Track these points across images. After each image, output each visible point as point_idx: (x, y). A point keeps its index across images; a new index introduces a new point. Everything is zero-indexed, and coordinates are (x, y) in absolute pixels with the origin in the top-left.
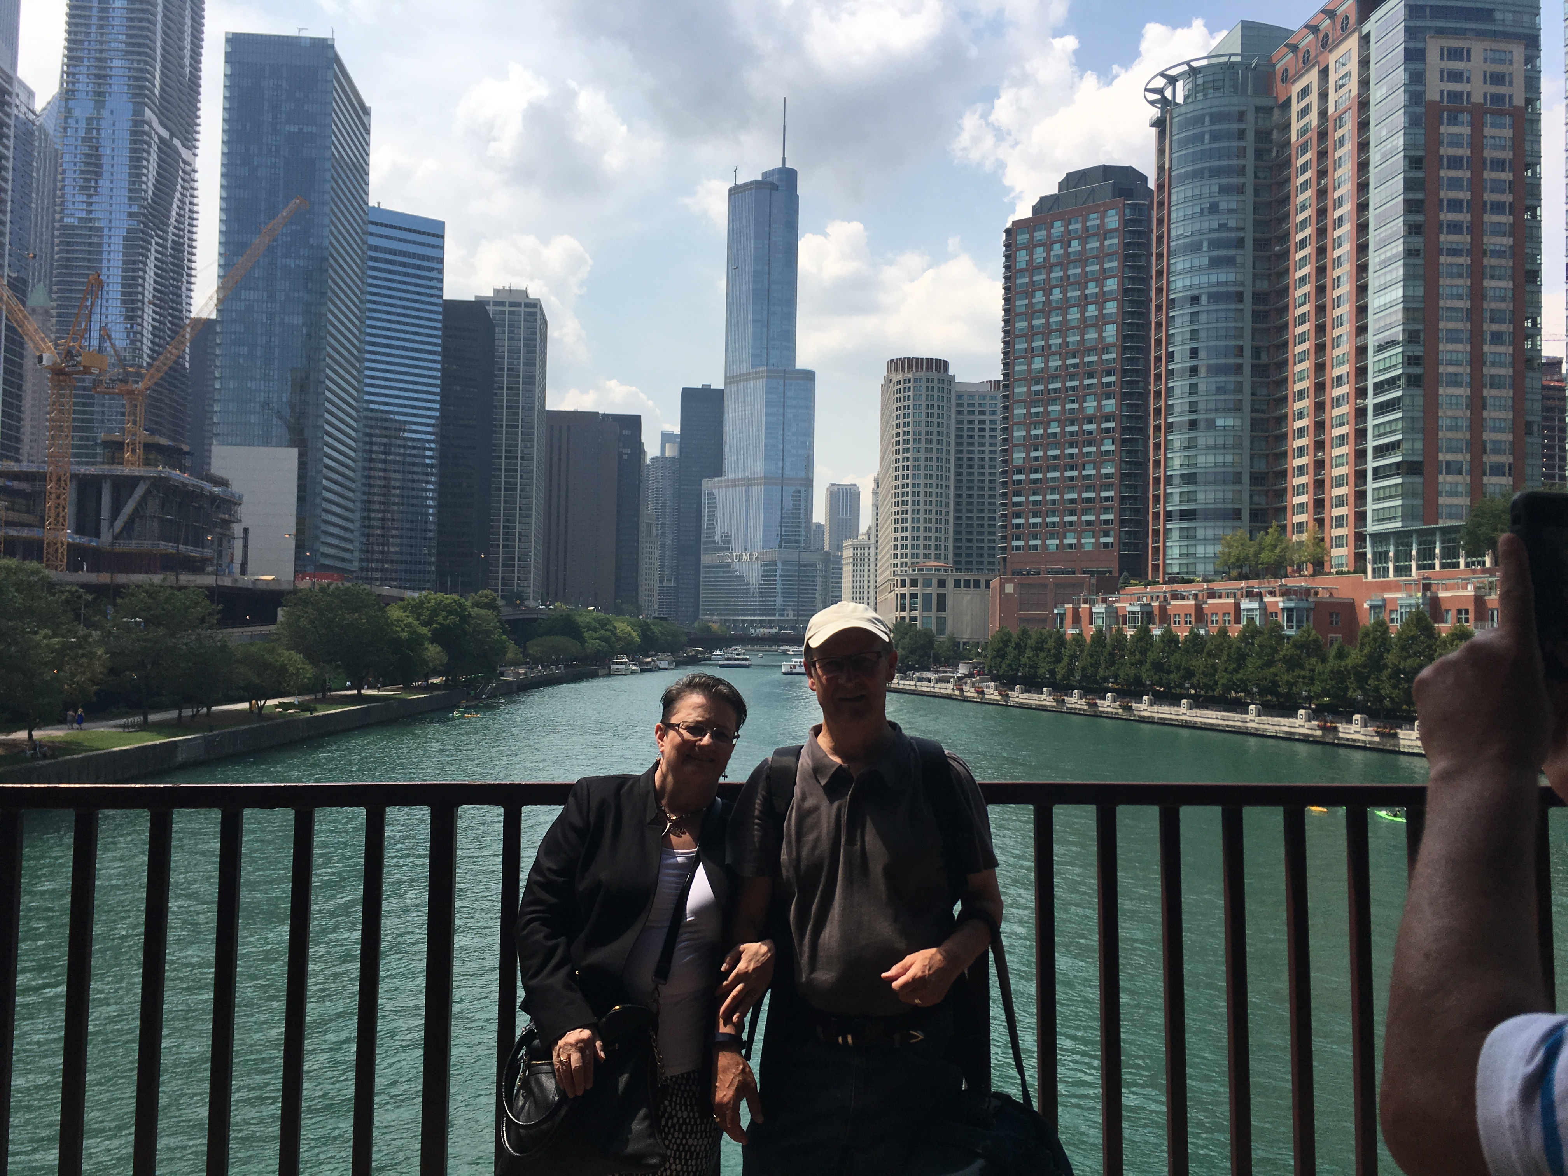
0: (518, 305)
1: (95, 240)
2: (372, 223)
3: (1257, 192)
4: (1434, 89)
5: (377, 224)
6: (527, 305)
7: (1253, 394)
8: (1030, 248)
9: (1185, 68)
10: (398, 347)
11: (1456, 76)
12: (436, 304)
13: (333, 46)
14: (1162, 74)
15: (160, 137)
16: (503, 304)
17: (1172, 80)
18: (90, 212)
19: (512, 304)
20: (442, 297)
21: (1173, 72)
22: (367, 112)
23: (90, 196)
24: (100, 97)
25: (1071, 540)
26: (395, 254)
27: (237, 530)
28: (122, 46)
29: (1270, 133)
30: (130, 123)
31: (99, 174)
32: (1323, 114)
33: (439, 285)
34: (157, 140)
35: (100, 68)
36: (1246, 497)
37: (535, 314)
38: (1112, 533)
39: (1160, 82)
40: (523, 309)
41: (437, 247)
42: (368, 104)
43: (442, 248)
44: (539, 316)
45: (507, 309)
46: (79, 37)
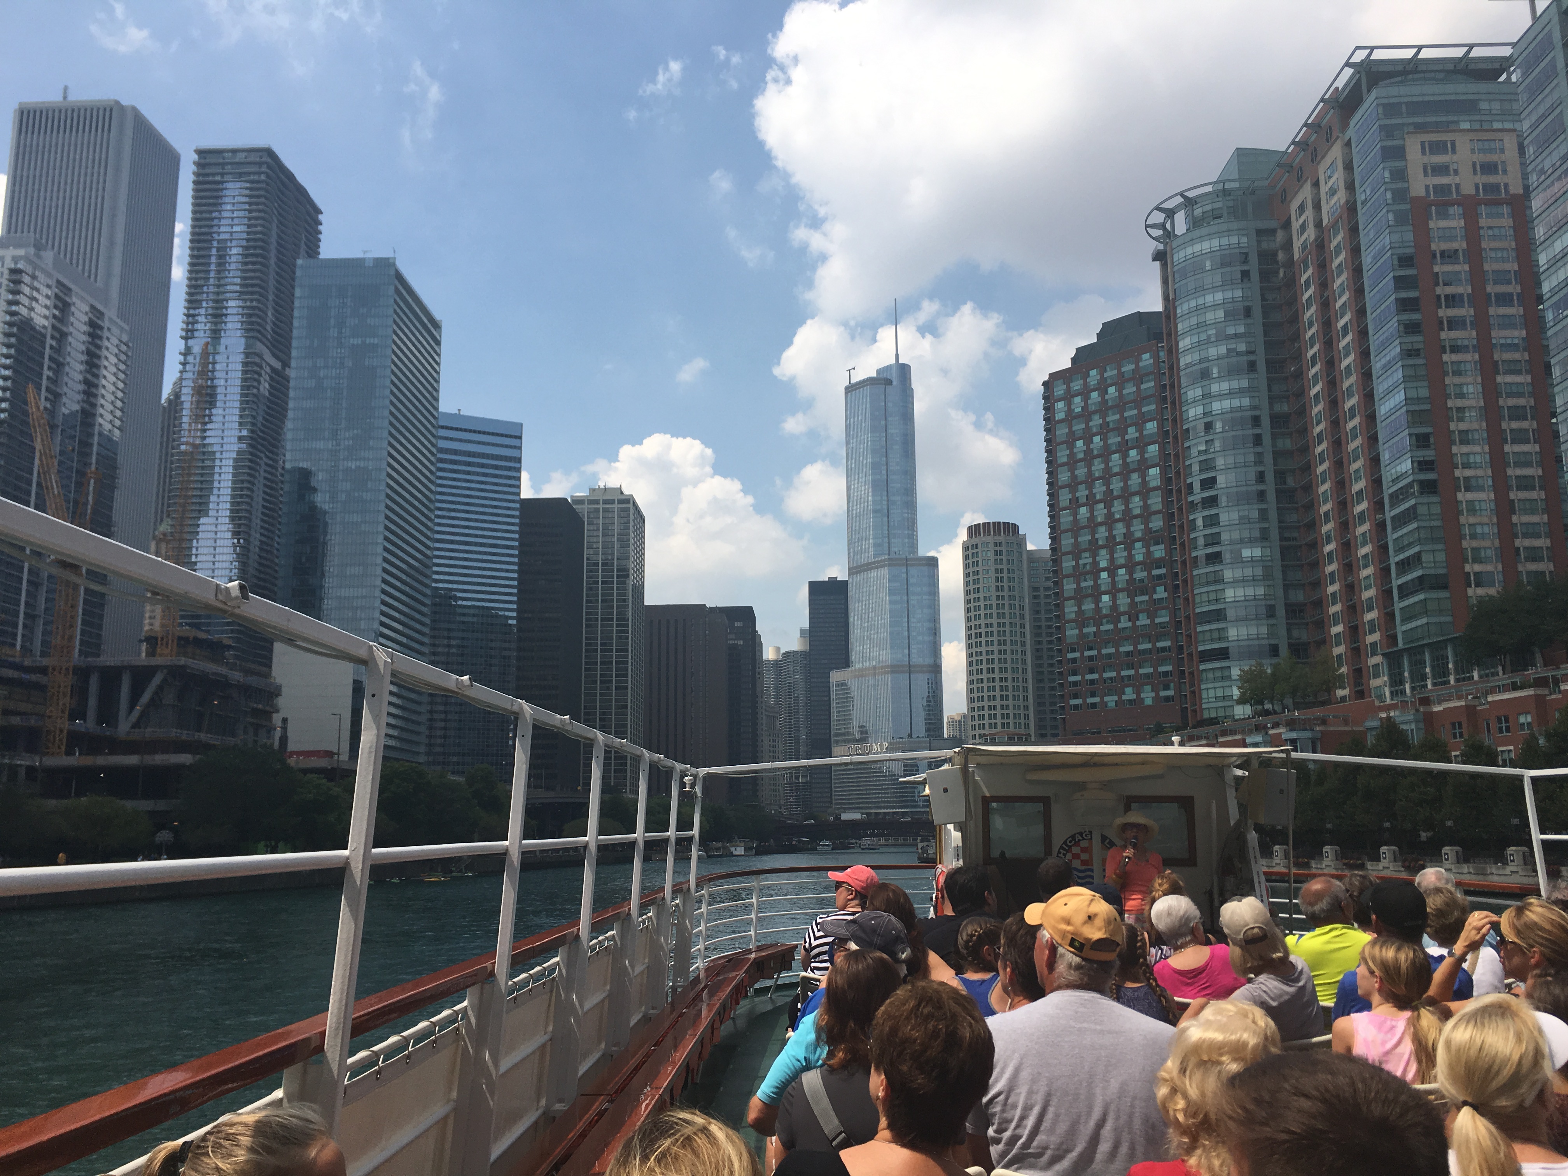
0: (612, 502)
1: (208, 463)
2: (442, 427)
3: (1265, 313)
4: (1418, 185)
5: (447, 428)
6: (621, 501)
7: (1280, 522)
8: (1068, 398)
9: (1180, 199)
10: (476, 544)
11: (1441, 170)
12: (514, 501)
13: (394, 264)
14: (1158, 208)
15: (273, 369)
16: (596, 502)
17: (1170, 214)
18: (204, 438)
19: (606, 502)
20: (519, 494)
21: (1169, 205)
22: (437, 326)
23: (205, 424)
24: (216, 334)
25: (1129, 694)
26: (474, 456)
27: (277, 719)
28: (238, 288)
29: (1274, 254)
30: (242, 356)
31: (212, 404)
32: (1318, 225)
33: (516, 483)
34: (268, 370)
35: (217, 308)
36: (1283, 632)
37: (628, 509)
38: (1172, 685)
39: (1159, 218)
40: (616, 506)
41: (515, 447)
42: (437, 315)
43: (520, 448)
44: (632, 511)
45: (601, 506)
46: (199, 282)
